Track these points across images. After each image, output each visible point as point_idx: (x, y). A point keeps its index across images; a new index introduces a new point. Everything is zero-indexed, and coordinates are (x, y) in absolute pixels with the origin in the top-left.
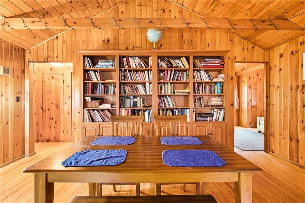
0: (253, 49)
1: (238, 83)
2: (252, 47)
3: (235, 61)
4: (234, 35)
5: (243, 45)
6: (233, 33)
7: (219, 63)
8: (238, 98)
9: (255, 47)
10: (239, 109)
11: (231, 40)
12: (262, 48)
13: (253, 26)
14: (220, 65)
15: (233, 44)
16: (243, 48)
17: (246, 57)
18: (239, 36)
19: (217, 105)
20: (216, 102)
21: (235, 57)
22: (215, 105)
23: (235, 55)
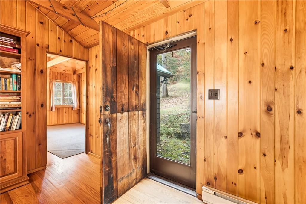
0: (71, 43)
1: (78, 82)
2: (70, 40)
3: (47, 50)
4: (46, 18)
5: (59, 35)
6: (44, 15)
7: (9, 44)
8: (78, 97)
9: (74, 42)
10: (79, 109)
11: (41, 23)
12: (82, 45)
13: (50, 7)
14: (12, 48)
15: (44, 29)
16: (59, 38)
17: (62, 50)
18: (54, 21)
19: (10, 106)
20: (8, 103)
21: (47, 46)
22: (6, 106)
23: (47, 43)
